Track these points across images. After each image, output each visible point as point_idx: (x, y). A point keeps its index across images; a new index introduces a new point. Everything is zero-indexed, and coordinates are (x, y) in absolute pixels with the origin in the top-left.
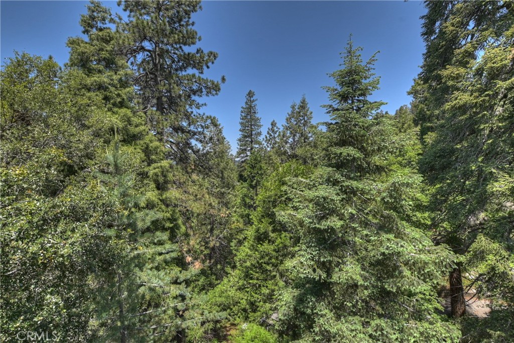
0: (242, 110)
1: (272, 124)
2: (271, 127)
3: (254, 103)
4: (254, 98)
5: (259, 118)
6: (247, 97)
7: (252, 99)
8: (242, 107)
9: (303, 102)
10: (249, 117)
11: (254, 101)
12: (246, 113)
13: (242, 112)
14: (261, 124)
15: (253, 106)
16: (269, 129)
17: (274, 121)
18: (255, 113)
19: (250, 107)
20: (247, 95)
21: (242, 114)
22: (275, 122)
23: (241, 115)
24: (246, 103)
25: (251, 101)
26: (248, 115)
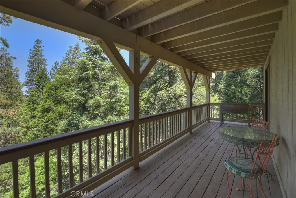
0: (31, 51)
1: (55, 64)
3: (41, 48)
4: (41, 45)
5: (45, 59)
6: (35, 43)
7: (39, 45)
10: (36, 57)
12: (34, 55)
13: (30, 53)
14: (47, 63)
15: (40, 50)
16: (53, 66)
17: (57, 62)
18: (42, 55)
19: (38, 51)
20: (35, 42)
21: (30, 54)
22: (58, 62)
23: (30, 55)
24: (34, 47)
25: (38, 46)
26: (36, 56)
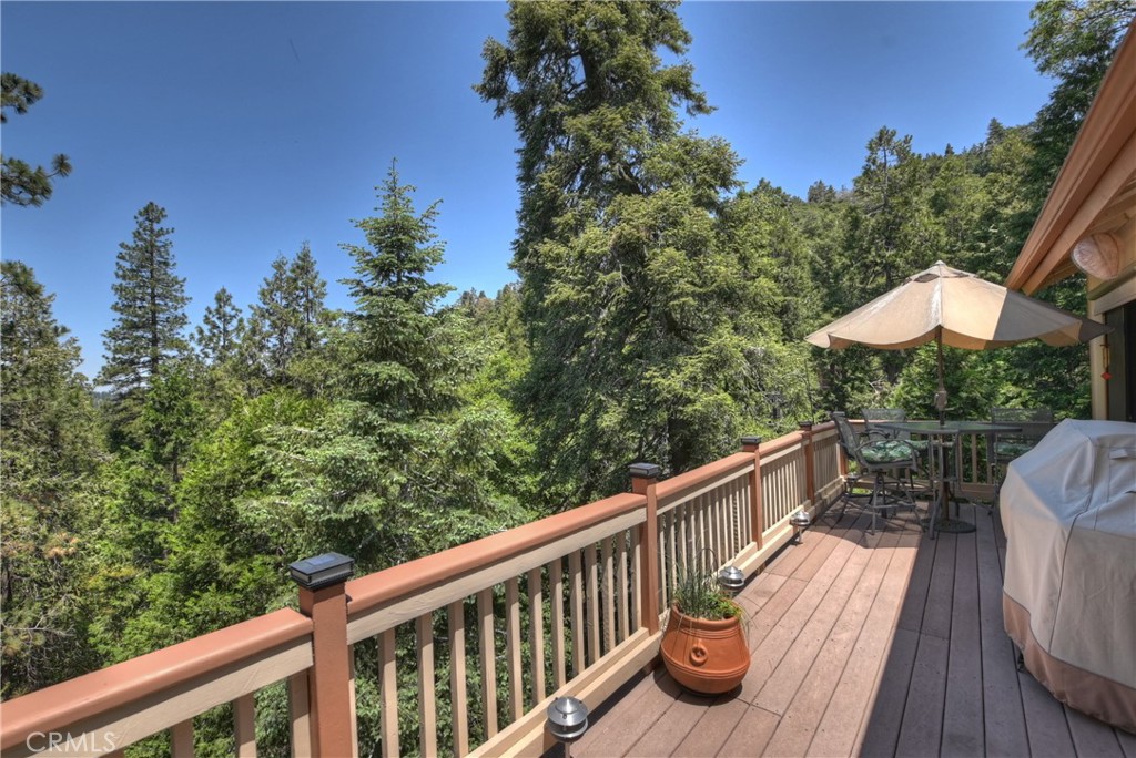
0: (124, 251)
1: (218, 299)
2: (214, 306)
3: (162, 238)
4: (165, 224)
5: (180, 279)
6: (141, 219)
7: (156, 227)
8: (122, 245)
9: (305, 257)
10: (146, 273)
11: (161, 232)
12: (136, 262)
13: (122, 257)
14: (186, 295)
15: (158, 244)
16: (208, 310)
17: (224, 291)
18: (166, 264)
19: (151, 249)
20: (140, 214)
21: (122, 262)
22: (228, 293)
23: (120, 267)
24: (137, 235)
25: (152, 231)
26: (143, 267)
